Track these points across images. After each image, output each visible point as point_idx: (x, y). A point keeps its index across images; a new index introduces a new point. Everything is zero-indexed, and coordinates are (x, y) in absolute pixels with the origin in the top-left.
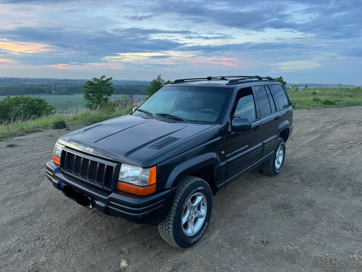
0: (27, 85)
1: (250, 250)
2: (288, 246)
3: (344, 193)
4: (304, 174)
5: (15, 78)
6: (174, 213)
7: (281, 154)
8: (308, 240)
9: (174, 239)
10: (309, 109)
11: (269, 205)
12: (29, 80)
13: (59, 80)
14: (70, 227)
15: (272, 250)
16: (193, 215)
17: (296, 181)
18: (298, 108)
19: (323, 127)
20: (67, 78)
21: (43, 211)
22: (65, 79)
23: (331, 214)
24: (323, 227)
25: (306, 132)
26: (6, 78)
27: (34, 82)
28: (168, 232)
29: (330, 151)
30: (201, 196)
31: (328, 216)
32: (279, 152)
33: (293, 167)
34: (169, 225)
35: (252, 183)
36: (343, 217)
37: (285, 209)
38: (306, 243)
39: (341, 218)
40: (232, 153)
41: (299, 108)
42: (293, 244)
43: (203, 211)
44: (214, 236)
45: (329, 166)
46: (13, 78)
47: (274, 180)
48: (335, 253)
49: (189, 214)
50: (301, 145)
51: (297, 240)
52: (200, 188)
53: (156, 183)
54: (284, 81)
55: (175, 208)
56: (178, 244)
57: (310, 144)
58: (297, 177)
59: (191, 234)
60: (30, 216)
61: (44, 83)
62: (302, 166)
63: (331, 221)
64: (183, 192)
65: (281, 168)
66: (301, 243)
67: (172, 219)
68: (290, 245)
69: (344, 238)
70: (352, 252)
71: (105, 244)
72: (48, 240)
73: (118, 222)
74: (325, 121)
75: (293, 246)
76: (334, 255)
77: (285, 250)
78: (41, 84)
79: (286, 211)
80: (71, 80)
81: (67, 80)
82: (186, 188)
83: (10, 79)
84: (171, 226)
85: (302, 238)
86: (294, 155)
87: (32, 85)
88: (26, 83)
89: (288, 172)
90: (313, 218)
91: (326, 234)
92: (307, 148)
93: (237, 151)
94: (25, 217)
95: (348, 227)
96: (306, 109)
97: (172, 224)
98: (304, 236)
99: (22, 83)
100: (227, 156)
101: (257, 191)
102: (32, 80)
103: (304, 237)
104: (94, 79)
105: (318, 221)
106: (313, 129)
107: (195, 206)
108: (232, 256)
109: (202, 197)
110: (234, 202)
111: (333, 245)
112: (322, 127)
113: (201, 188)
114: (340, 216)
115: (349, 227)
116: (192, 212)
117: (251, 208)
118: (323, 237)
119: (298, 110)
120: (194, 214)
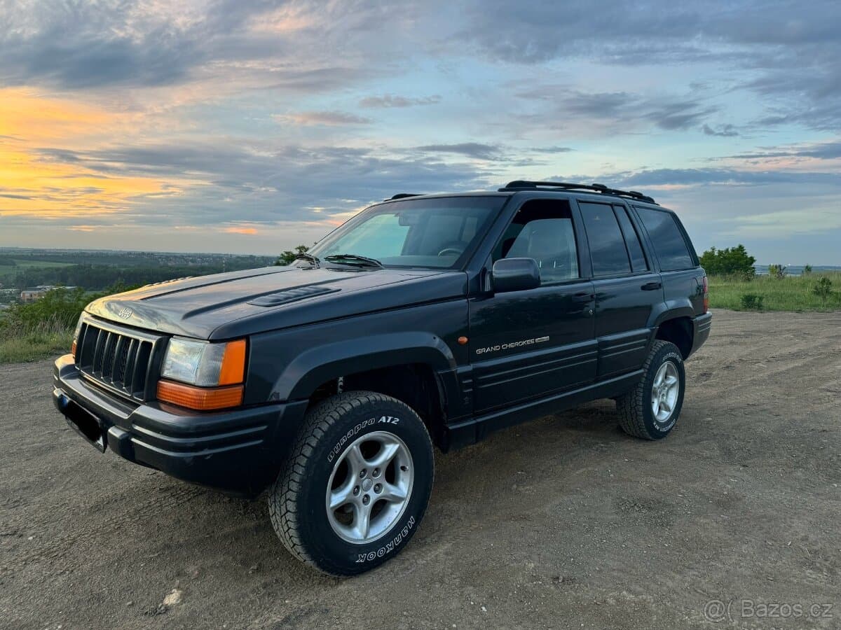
0: (171, 267)
1: (510, 594)
2: (625, 592)
3: (836, 485)
4: (736, 439)
5: (148, 254)
6: (301, 471)
7: (672, 386)
8: (686, 584)
9: (301, 541)
10: (799, 311)
11: (610, 499)
12: (175, 257)
13: (238, 257)
14: (96, 516)
15: (577, 599)
16: (371, 493)
17: (707, 453)
18: (770, 310)
19: (825, 346)
20: (254, 255)
21: (56, 481)
22: (251, 256)
23: (780, 527)
24: (744, 556)
25: (774, 355)
26: (130, 253)
27: (186, 260)
28: (287, 522)
29: (829, 394)
30: (396, 443)
31: (768, 533)
32: (666, 377)
33: (712, 423)
34: (288, 502)
35: (587, 451)
36: (812, 537)
37: (650, 509)
38: (678, 590)
39: (805, 539)
40: (496, 348)
41: (772, 309)
42: (639, 589)
43: (404, 487)
44: (431, 556)
45: (812, 426)
46: (143, 253)
47: (648, 448)
48: (757, 622)
49: (357, 487)
50: (749, 379)
51: (655, 582)
52: (387, 419)
53: (243, 383)
54: (749, 257)
55: (306, 460)
56: (313, 558)
57: (774, 379)
58: (715, 445)
59: (361, 540)
60: (25, 489)
61: (206, 264)
62: (736, 423)
63: (773, 545)
64: (331, 421)
65: (672, 423)
66: (665, 588)
67: (294, 486)
68: (629, 591)
69: (797, 587)
70: (811, 620)
71: (154, 553)
72: (31, 538)
73: (209, 513)
74: (834, 335)
75: (636, 594)
76: (755, 626)
77: (611, 601)
78: (200, 264)
79: (653, 513)
80: (263, 257)
81: (255, 257)
82: (342, 412)
83: (139, 254)
84: (291, 506)
85: (672, 579)
86: (722, 400)
87: (181, 268)
88: (170, 264)
89: (695, 433)
90: (720, 534)
91: (748, 572)
92: (764, 387)
93: (511, 345)
94: (12, 489)
95: (820, 563)
96: (792, 311)
97: (294, 499)
98: (680, 573)
99: (162, 263)
100: (479, 351)
101: (590, 469)
102: (182, 257)
103: (678, 577)
104: (299, 248)
105: (733, 542)
106: (794, 349)
107: (377, 469)
108: (455, 604)
109: (397, 446)
110: (521, 489)
111: (760, 599)
112: (820, 346)
113: (392, 420)
114: (803, 534)
115: (824, 562)
116: (366, 482)
117: (557, 503)
118: (736, 578)
119: (770, 314)
120: (372, 489)
